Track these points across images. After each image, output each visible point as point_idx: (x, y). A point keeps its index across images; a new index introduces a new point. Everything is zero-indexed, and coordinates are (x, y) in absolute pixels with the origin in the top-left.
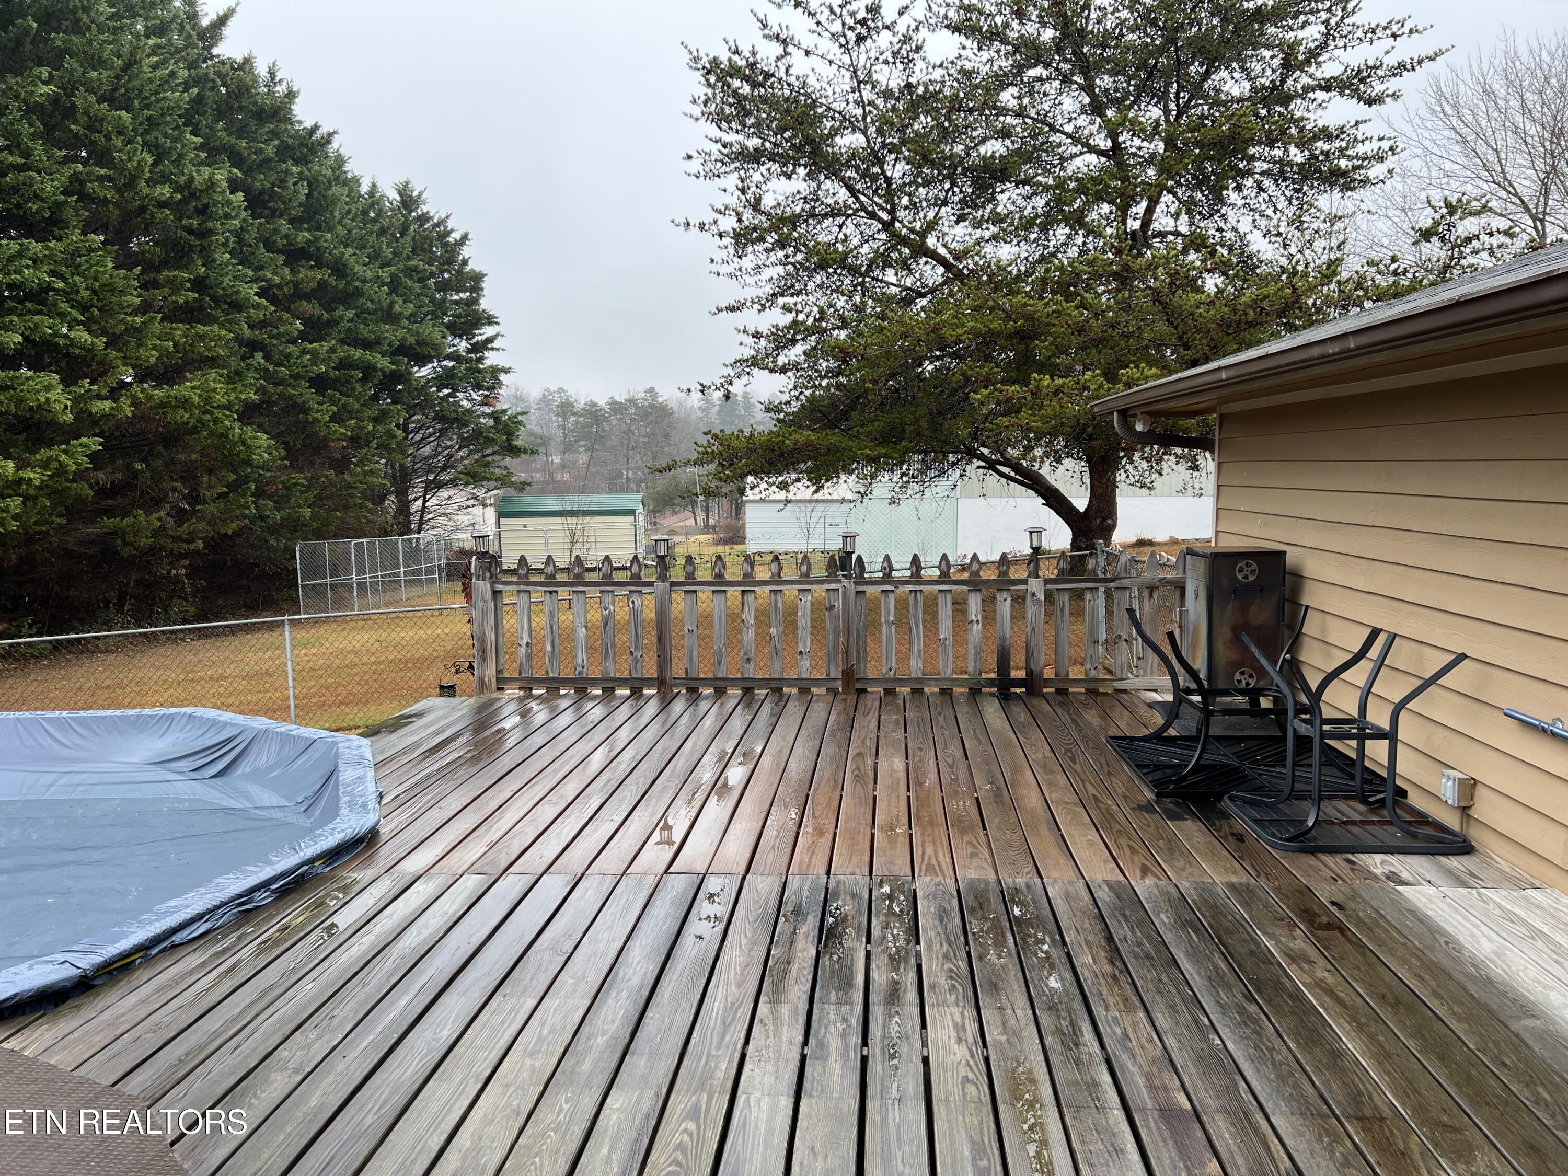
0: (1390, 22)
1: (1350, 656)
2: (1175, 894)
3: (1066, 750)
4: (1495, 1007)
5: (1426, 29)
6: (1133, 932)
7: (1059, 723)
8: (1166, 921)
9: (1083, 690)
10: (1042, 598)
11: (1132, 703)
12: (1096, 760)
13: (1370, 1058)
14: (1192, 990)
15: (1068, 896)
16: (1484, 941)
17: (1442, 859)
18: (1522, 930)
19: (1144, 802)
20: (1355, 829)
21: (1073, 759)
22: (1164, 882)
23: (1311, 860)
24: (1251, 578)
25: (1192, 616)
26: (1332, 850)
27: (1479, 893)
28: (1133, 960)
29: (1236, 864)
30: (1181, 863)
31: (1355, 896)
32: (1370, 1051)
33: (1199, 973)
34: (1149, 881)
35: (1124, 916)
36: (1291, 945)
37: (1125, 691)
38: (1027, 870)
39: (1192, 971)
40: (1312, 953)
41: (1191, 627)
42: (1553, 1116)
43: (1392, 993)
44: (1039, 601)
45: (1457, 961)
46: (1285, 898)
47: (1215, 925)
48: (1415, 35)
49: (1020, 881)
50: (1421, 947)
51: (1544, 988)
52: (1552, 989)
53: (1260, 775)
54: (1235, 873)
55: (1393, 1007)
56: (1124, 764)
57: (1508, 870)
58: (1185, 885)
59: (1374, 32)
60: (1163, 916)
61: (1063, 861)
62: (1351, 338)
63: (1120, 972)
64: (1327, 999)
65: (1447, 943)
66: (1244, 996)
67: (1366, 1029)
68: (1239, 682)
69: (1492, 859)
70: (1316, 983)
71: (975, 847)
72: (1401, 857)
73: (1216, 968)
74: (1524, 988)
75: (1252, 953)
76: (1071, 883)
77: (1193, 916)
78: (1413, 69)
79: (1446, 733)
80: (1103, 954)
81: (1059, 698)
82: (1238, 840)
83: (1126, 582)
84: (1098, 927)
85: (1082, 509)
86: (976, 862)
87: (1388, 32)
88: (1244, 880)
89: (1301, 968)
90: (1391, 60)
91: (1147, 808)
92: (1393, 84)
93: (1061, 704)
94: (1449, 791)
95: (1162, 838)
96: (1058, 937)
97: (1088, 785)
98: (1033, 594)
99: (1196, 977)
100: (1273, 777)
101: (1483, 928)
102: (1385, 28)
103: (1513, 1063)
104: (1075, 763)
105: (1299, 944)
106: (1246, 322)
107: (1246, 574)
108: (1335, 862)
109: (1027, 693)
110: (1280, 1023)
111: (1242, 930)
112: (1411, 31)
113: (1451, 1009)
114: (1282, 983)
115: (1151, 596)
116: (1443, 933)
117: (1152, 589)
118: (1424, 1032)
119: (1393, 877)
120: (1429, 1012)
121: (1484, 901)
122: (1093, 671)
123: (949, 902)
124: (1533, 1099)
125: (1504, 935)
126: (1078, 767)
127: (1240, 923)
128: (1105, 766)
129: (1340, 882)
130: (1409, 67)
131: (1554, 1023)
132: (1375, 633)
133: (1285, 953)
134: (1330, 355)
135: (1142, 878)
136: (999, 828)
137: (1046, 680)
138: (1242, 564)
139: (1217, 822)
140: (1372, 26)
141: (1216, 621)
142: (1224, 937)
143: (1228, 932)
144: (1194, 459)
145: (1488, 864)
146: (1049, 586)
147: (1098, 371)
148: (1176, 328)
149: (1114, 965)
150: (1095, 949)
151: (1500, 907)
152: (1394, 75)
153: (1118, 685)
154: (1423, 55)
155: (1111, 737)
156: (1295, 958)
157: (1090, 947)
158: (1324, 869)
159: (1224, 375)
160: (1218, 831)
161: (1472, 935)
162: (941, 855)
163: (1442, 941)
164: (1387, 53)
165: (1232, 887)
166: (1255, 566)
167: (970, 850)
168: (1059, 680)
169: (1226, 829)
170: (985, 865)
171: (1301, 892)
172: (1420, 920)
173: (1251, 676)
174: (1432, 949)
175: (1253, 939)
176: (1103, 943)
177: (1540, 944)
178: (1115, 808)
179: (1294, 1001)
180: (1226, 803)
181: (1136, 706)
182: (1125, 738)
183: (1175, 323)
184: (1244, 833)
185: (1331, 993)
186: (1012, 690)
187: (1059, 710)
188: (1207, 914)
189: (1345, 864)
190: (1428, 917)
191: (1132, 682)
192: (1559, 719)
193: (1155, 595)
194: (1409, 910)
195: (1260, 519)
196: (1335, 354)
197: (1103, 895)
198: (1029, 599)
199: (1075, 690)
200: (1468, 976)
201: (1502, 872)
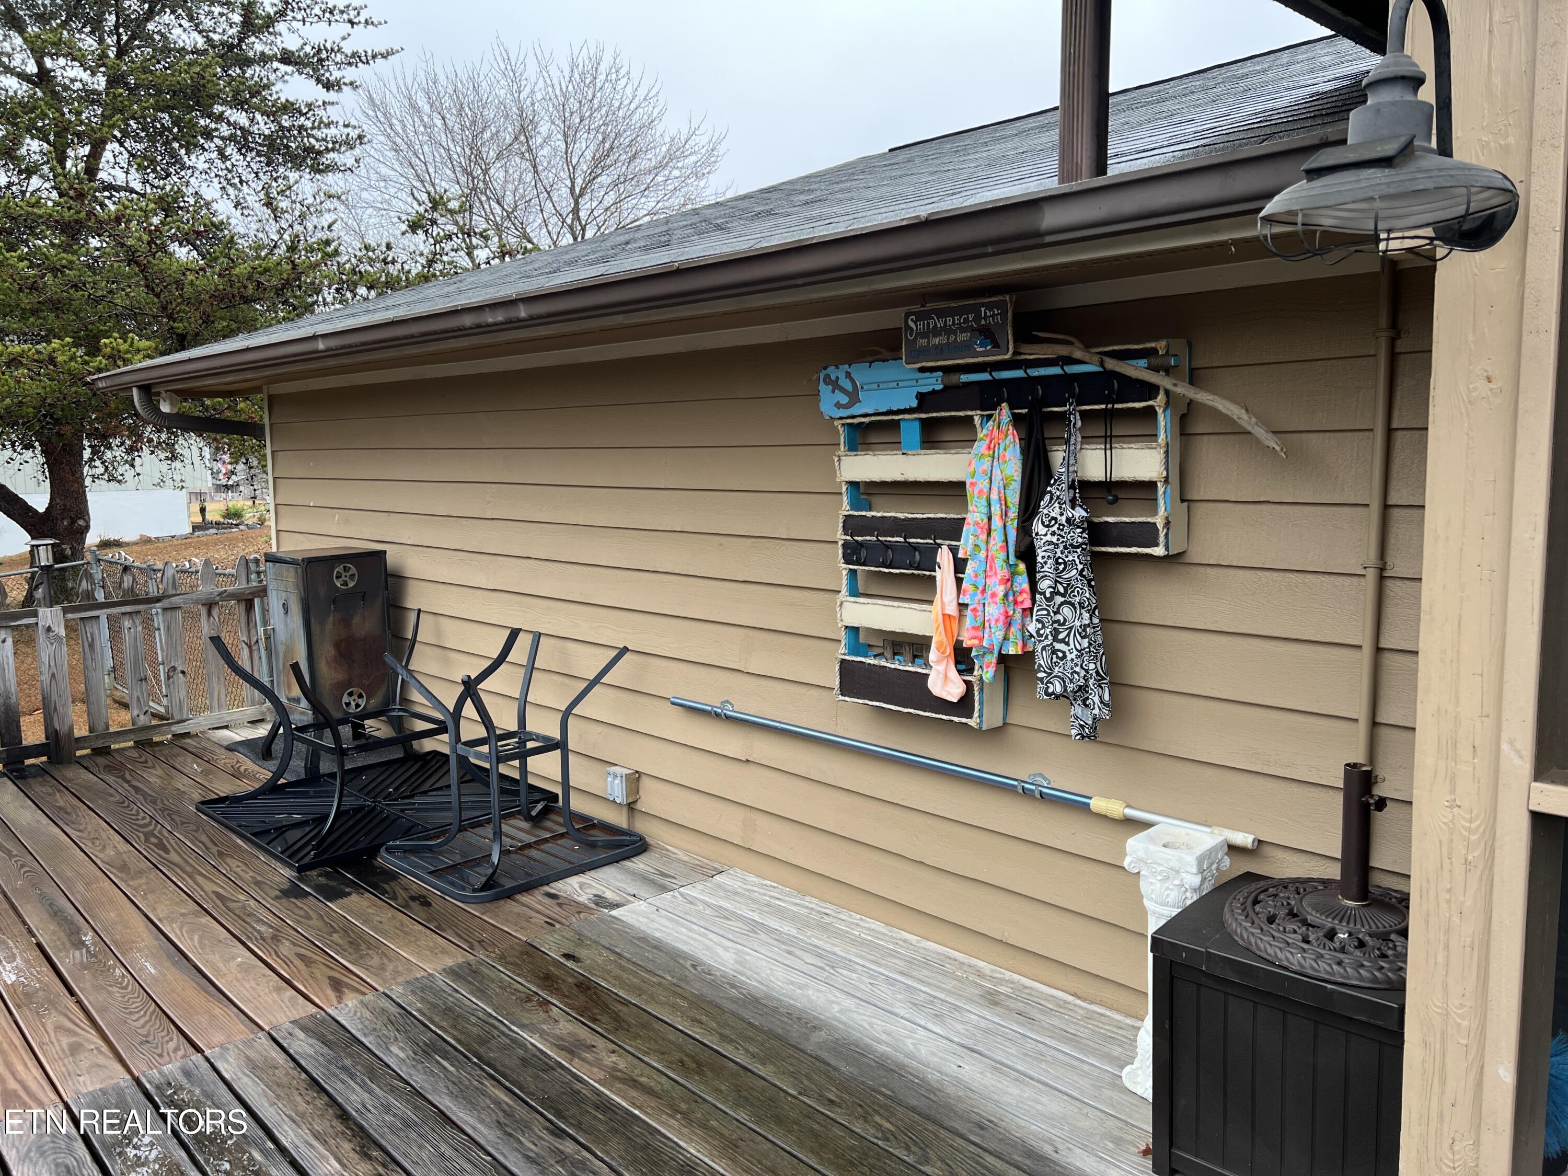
0: (348, 7)
1: (490, 662)
2: (394, 1010)
3: (148, 835)
4: (780, 1031)
5: (380, 24)
6: (370, 1092)
7: (118, 798)
8: (402, 1055)
9: (131, 744)
10: (63, 633)
11: (205, 749)
12: (195, 840)
13: (720, 1158)
14: (489, 1154)
15: (254, 1067)
16: (720, 951)
17: (627, 863)
18: (740, 925)
19: (286, 886)
20: (534, 853)
21: (161, 846)
22: (370, 997)
23: (510, 906)
24: (351, 584)
25: (281, 635)
26: (528, 888)
27: (682, 895)
28: (390, 1137)
29: (439, 939)
30: (375, 961)
31: (580, 940)
32: (715, 1147)
33: (482, 1121)
34: (351, 1001)
35: (344, 1068)
36: (558, 1032)
37: (187, 735)
38: (172, 1045)
39: (471, 1121)
40: (583, 1033)
41: (281, 649)
42: (908, 1148)
43: (688, 1055)
44: (58, 638)
45: (713, 984)
46: (515, 967)
47: (462, 1037)
48: (370, 27)
49: (171, 1068)
50: (675, 981)
51: (800, 988)
52: (806, 986)
53: (403, 811)
54: (444, 952)
55: (698, 1073)
56: (234, 837)
57: (686, 859)
58: (397, 991)
59: (331, 13)
60: (394, 1049)
61: (219, 1010)
62: (521, 306)
63: (384, 1166)
64: (634, 1093)
65: (694, 966)
66: (552, 1133)
67: (692, 1116)
68: (348, 704)
69: (668, 850)
70: (612, 1076)
71: (69, 1031)
72: (592, 873)
73: (498, 1103)
74: (783, 994)
75: (524, 1061)
76: (248, 1043)
77: (430, 1034)
78: (368, 63)
79: (600, 728)
80: (347, 1146)
81: (101, 761)
82: (422, 904)
83: (176, 600)
84: (319, 1103)
85: (41, 509)
86: (85, 1061)
87: (345, 16)
88: (460, 960)
89: (584, 1060)
90: (348, 48)
91: (292, 892)
92: (349, 74)
93: (109, 769)
94: (617, 790)
95: (335, 931)
96: (270, 1145)
97: (199, 879)
98: (49, 629)
99: (479, 1126)
100: (418, 810)
101: (711, 935)
102: (342, 12)
103: (837, 1096)
104: (167, 851)
105: (566, 1027)
106: (242, 297)
107: (345, 580)
108: (534, 899)
109: (50, 761)
110: (607, 1153)
111: (496, 1033)
112: (367, 22)
113: (747, 1051)
114: (578, 1092)
115: (209, 614)
116: (686, 956)
117: (210, 606)
118: (745, 1094)
119: (600, 901)
120: (731, 1064)
121: (691, 903)
122: (142, 717)
123: (71, 1151)
124: (880, 1135)
125: (731, 936)
126: (173, 856)
127: (486, 1021)
128: (210, 845)
129: (558, 926)
130: (364, 58)
131: (836, 1029)
132: (514, 634)
133: (557, 1046)
134: (488, 325)
135: (340, 999)
136: (98, 988)
137: (78, 740)
138: (339, 569)
139: (385, 886)
140: (330, 5)
141: (316, 638)
142: (482, 1051)
143: (483, 1042)
144: (170, 447)
145: (667, 857)
146: (70, 616)
147: (68, 339)
148: (158, 296)
149: (370, 1158)
150: (332, 1142)
151: (708, 905)
152: (350, 64)
153: (179, 729)
154: (376, 50)
155: (203, 803)
156: (572, 1048)
157: (325, 1143)
158: (533, 914)
159: (321, 346)
160: (394, 898)
161: (708, 948)
162: (20, 1068)
163: (688, 964)
164: (344, 39)
165: (453, 973)
166: (353, 570)
167: (65, 1041)
168: (97, 737)
169: (401, 893)
170: (101, 1060)
171: (527, 953)
172: (655, 947)
173: (360, 696)
174: (684, 979)
175: (514, 1041)
176: (340, 1128)
177: (763, 936)
178: (252, 903)
179: (604, 1113)
180: (385, 860)
181: (212, 752)
182: (221, 800)
183: (158, 290)
184: (425, 893)
185: (634, 1083)
186: (28, 762)
187: (110, 779)
188: (444, 1024)
189: (547, 901)
190: (659, 940)
191: (197, 723)
192: (727, 702)
193: (215, 612)
194: (639, 939)
195: (337, 515)
196: (496, 324)
197: (302, 1045)
198: (41, 635)
199: (117, 746)
200: (735, 1001)
201: (684, 863)
